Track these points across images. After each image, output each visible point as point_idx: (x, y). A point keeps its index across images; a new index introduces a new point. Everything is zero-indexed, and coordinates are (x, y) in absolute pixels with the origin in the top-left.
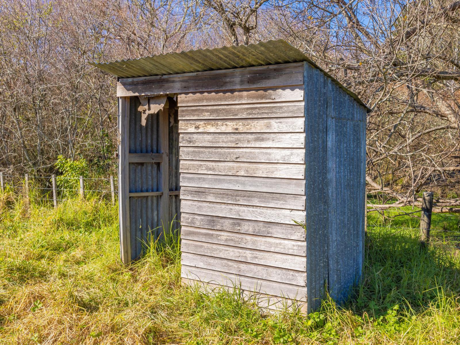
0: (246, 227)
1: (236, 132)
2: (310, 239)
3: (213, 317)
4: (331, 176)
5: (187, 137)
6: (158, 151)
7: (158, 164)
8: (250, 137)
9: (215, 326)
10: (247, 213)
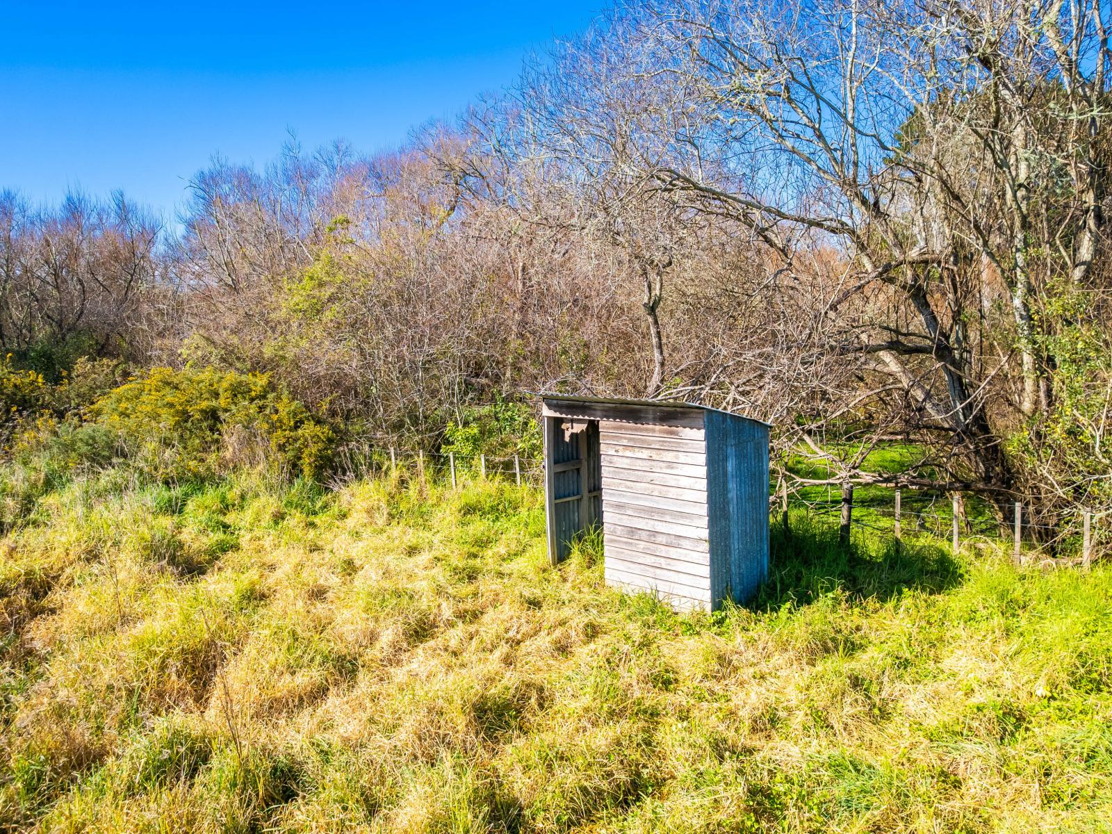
0: (660, 539)
1: (650, 459)
2: (712, 551)
3: (634, 614)
4: (732, 495)
5: (608, 458)
6: (578, 458)
7: (578, 470)
8: (661, 464)
9: (636, 622)
10: (660, 527)
